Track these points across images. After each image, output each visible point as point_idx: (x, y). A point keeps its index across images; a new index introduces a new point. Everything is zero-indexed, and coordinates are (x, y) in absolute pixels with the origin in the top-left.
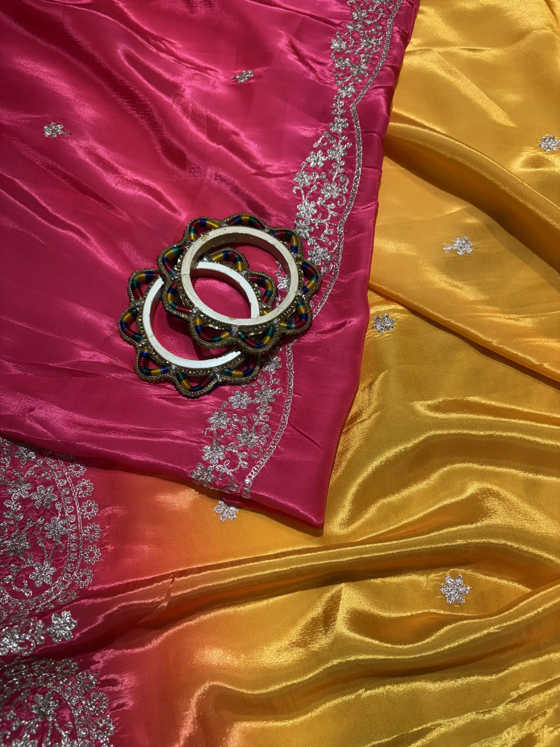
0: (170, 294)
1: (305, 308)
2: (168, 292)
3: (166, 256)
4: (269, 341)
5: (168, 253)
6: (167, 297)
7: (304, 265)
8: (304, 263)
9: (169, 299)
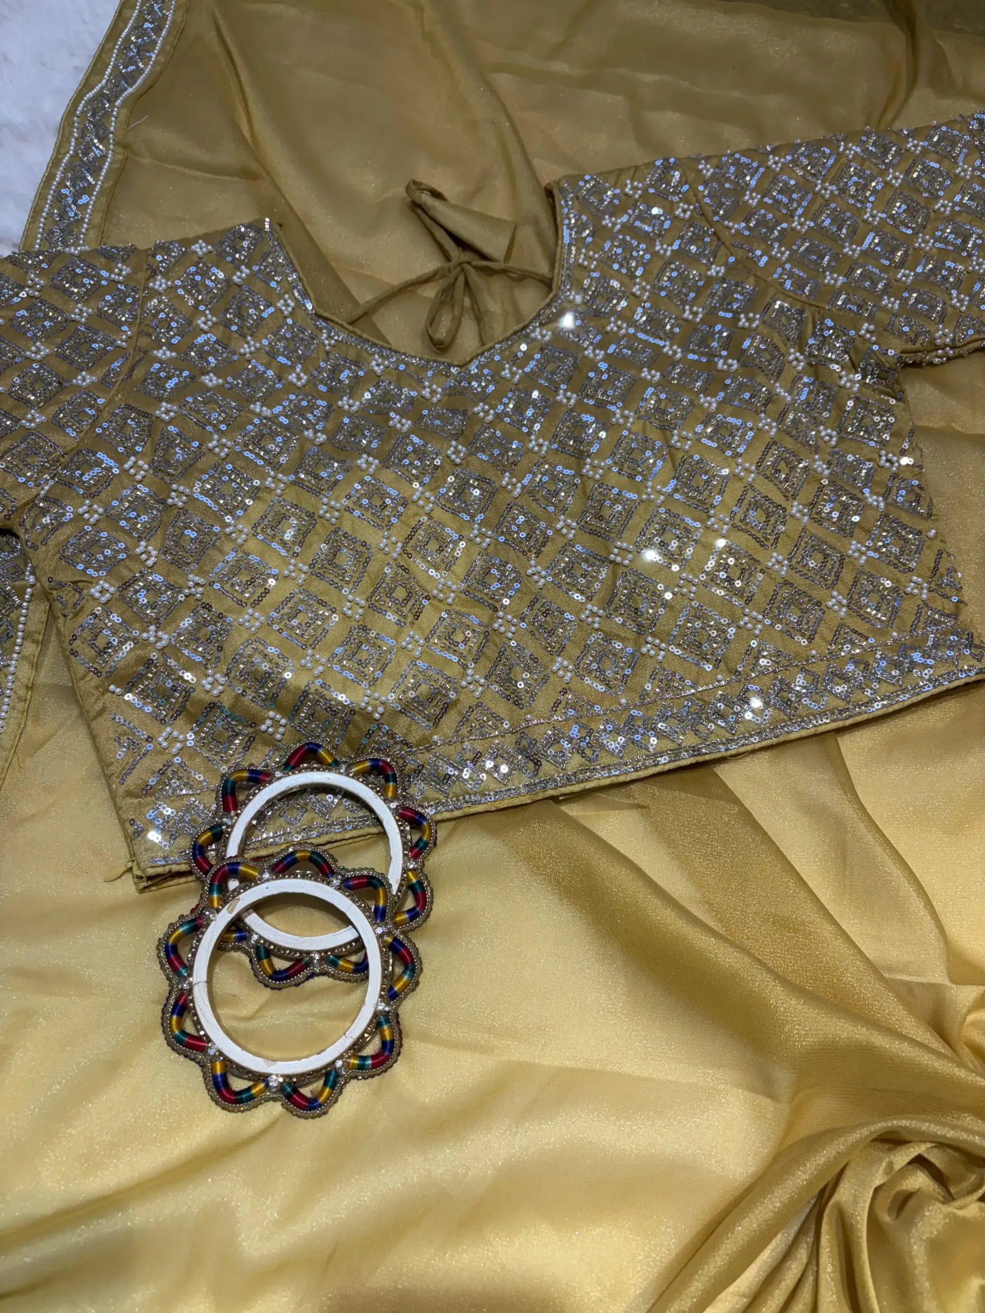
0: (175, 1017)
1: (391, 1028)
2: (173, 1013)
3: (171, 941)
5: (174, 936)
6: (170, 1024)
9: (174, 1027)
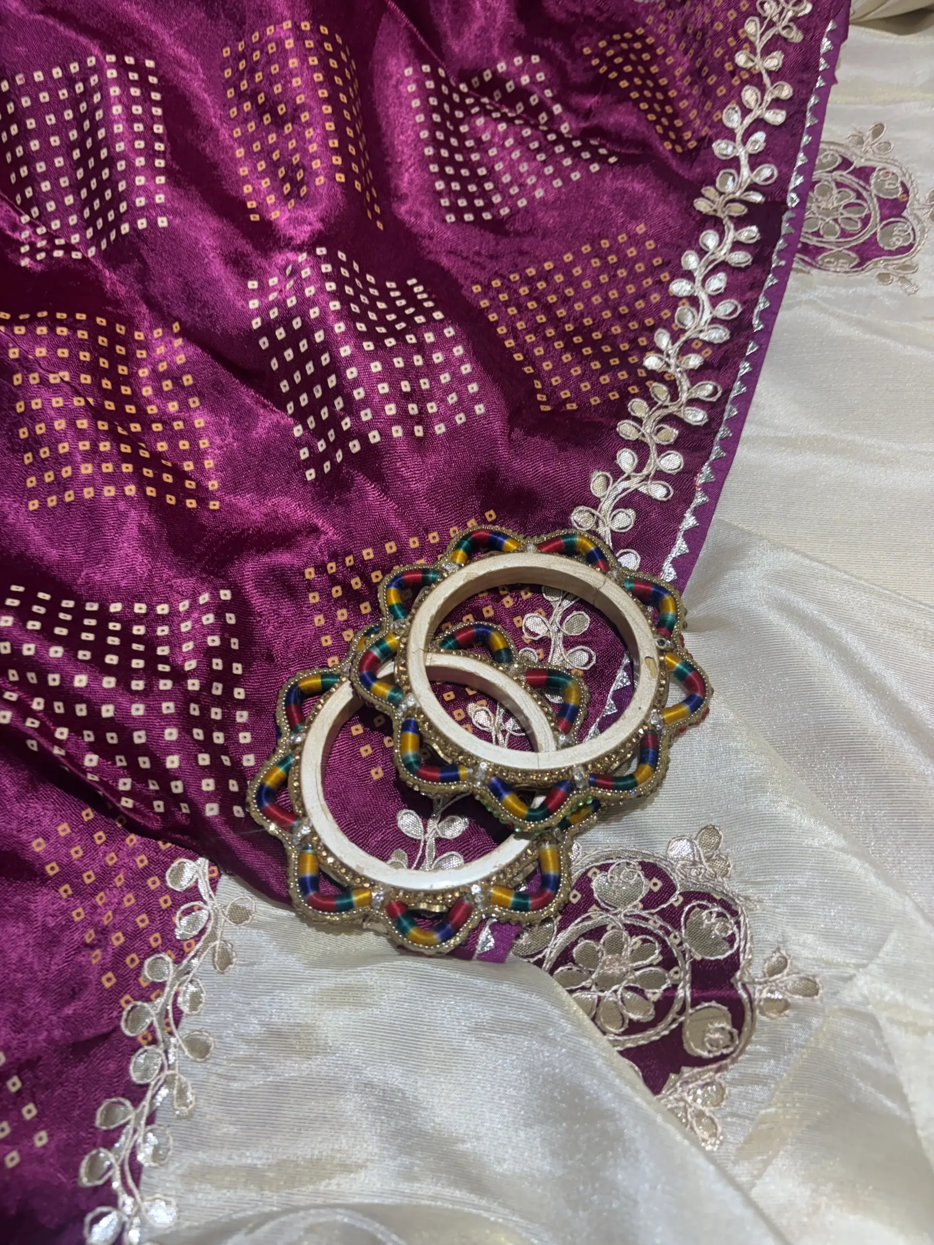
0: (592, 548)
4: (387, 599)
5: (671, 605)
7: (453, 774)
8: (457, 778)
9: (584, 541)
